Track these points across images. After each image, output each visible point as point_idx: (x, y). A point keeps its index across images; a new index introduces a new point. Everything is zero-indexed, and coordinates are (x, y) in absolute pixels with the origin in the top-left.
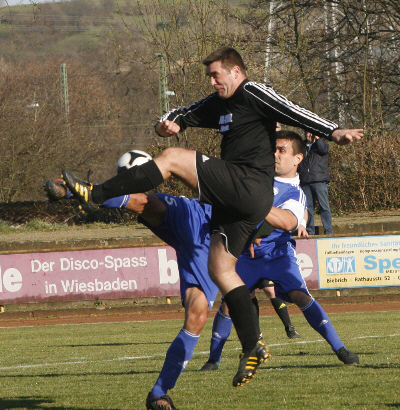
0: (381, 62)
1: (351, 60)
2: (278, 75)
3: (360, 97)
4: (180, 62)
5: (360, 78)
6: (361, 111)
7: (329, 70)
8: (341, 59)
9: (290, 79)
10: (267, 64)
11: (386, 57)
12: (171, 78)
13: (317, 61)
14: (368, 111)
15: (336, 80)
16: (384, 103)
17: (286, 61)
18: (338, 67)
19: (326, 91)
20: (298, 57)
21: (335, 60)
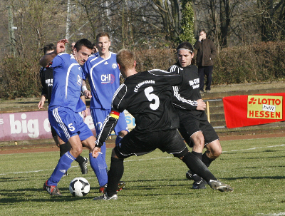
0: (132, 9)
1: (115, 8)
2: (75, 17)
3: (120, 28)
4: (20, 11)
5: (120, 18)
6: (121, 36)
7: (104, 13)
8: (109, 7)
9: (81, 19)
10: (68, 11)
11: (135, 6)
12: (15, 20)
13: (96, 9)
14: (125, 36)
15: (107, 19)
16: (134, 32)
17: (79, 8)
18: (108, 12)
19: (101, 26)
20: (85, 7)
21: (106, 8)
